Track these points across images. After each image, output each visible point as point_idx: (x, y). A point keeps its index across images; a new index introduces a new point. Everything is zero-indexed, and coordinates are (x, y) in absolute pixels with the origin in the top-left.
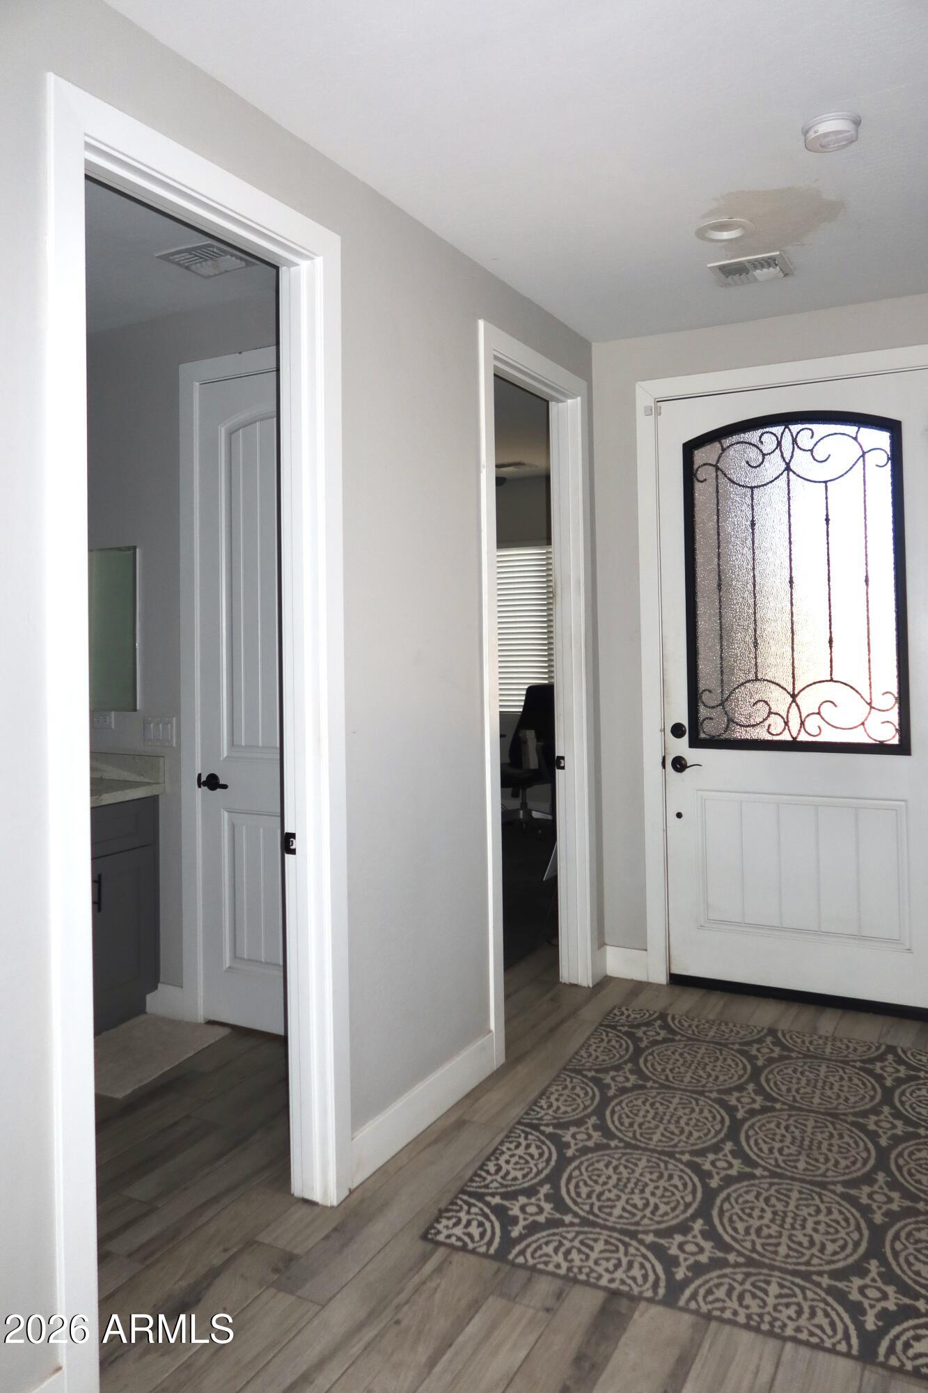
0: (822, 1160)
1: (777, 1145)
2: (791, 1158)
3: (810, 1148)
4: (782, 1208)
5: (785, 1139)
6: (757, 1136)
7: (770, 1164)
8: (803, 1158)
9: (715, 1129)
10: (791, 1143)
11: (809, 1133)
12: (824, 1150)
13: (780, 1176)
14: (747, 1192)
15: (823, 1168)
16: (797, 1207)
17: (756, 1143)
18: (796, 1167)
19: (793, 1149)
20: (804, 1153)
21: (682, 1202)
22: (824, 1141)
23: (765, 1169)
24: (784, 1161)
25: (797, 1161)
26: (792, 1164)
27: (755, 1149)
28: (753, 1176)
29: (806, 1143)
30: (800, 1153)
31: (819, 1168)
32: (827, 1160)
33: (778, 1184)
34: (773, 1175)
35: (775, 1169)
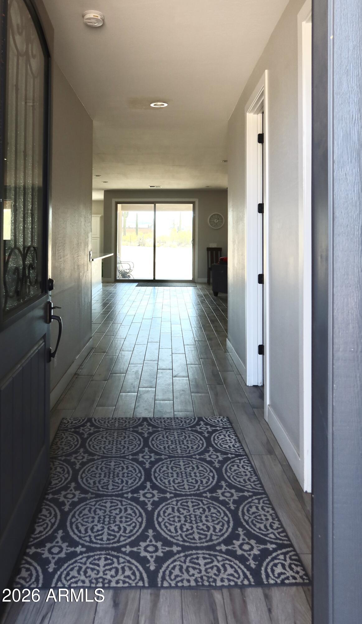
0: (104, 468)
1: (125, 471)
2: (117, 466)
3: (110, 473)
4: (118, 446)
5: (122, 475)
6: (136, 473)
7: (126, 461)
8: (112, 467)
9: (157, 473)
10: (119, 473)
11: (111, 481)
12: (103, 473)
13: (121, 457)
14: (132, 449)
15: (103, 465)
16: (112, 447)
17: (135, 469)
18: (115, 462)
19: (117, 471)
20: (112, 469)
21: (155, 441)
22: (103, 478)
23: (128, 459)
24: (121, 464)
25: (115, 465)
26: (116, 463)
27: (135, 466)
28: (132, 455)
29: (111, 475)
30: (114, 469)
31: (105, 464)
32: (101, 469)
33: (121, 454)
34: (124, 457)
35: (124, 460)
